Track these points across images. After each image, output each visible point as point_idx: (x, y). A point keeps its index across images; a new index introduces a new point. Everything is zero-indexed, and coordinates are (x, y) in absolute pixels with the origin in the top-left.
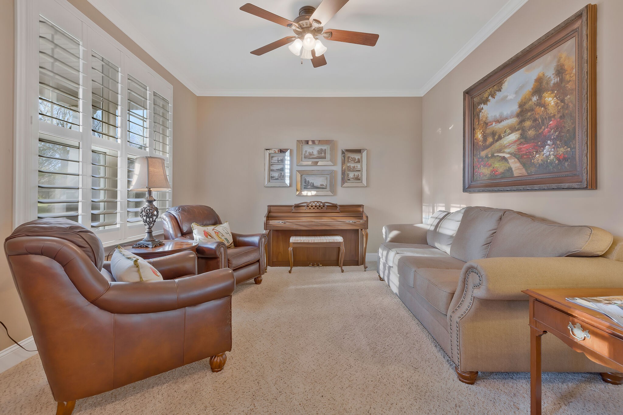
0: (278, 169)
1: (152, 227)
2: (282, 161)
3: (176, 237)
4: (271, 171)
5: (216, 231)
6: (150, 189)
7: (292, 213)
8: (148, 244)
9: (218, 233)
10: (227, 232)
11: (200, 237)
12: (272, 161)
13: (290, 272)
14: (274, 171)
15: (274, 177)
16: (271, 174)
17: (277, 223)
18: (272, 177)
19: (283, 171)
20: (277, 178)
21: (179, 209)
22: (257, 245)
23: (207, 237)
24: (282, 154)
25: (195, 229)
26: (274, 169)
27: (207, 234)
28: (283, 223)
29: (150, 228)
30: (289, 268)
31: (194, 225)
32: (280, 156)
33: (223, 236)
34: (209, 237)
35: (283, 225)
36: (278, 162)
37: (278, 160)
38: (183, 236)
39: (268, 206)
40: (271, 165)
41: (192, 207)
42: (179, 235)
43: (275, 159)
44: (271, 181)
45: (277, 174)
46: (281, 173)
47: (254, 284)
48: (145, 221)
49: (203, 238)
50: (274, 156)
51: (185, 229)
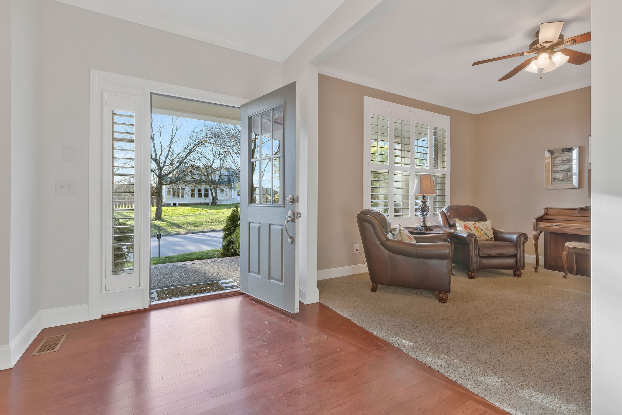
0: (563, 170)
1: (425, 218)
2: (569, 160)
3: (445, 227)
4: (554, 172)
5: (475, 226)
6: (424, 194)
7: (574, 216)
8: (422, 229)
9: (477, 228)
10: (487, 228)
11: (461, 229)
12: (556, 162)
13: (565, 277)
14: (558, 172)
15: (558, 178)
16: (553, 175)
17: (549, 225)
18: (555, 179)
19: (570, 171)
20: (561, 179)
21: (448, 208)
22: (515, 242)
23: (466, 229)
24: (568, 153)
25: (457, 223)
26: (557, 170)
27: (466, 227)
28: (557, 226)
29: (424, 219)
30: (564, 274)
31: (456, 220)
32: (566, 156)
33: (482, 230)
34: (468, 229)
35: (556, 228)
36: (564, 162)
37: (563, 161)
38: (450, 227)
39: (545, 208)
40: (553, 165)
41: (460, 207)
42: (447, 226)
43: (559, 160)
44: (553, 183)
45: (561, 175)
46: (567, 174)
47: (512, 276)
48: (421, 214)
49: (463, 230)
50: (557, 157)
51: (452, 223)
